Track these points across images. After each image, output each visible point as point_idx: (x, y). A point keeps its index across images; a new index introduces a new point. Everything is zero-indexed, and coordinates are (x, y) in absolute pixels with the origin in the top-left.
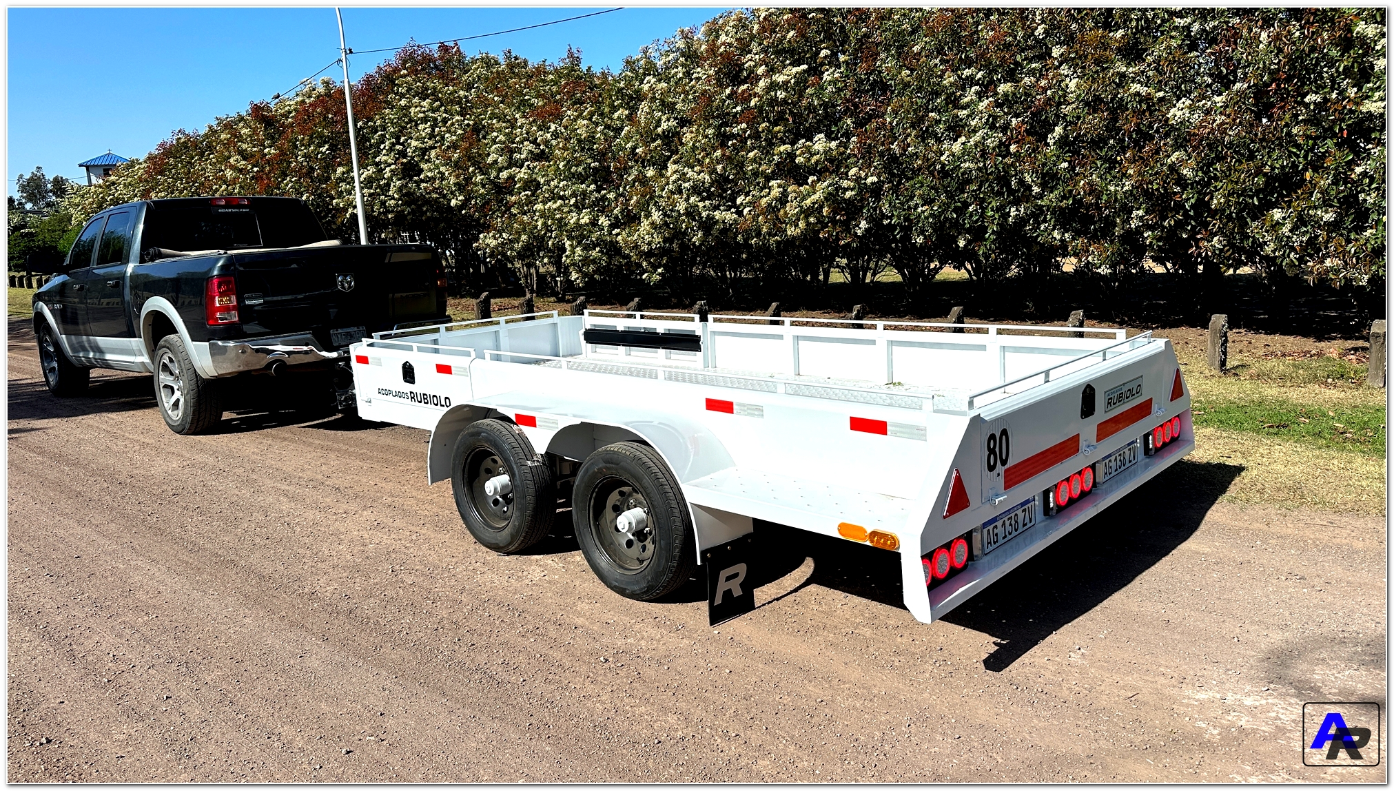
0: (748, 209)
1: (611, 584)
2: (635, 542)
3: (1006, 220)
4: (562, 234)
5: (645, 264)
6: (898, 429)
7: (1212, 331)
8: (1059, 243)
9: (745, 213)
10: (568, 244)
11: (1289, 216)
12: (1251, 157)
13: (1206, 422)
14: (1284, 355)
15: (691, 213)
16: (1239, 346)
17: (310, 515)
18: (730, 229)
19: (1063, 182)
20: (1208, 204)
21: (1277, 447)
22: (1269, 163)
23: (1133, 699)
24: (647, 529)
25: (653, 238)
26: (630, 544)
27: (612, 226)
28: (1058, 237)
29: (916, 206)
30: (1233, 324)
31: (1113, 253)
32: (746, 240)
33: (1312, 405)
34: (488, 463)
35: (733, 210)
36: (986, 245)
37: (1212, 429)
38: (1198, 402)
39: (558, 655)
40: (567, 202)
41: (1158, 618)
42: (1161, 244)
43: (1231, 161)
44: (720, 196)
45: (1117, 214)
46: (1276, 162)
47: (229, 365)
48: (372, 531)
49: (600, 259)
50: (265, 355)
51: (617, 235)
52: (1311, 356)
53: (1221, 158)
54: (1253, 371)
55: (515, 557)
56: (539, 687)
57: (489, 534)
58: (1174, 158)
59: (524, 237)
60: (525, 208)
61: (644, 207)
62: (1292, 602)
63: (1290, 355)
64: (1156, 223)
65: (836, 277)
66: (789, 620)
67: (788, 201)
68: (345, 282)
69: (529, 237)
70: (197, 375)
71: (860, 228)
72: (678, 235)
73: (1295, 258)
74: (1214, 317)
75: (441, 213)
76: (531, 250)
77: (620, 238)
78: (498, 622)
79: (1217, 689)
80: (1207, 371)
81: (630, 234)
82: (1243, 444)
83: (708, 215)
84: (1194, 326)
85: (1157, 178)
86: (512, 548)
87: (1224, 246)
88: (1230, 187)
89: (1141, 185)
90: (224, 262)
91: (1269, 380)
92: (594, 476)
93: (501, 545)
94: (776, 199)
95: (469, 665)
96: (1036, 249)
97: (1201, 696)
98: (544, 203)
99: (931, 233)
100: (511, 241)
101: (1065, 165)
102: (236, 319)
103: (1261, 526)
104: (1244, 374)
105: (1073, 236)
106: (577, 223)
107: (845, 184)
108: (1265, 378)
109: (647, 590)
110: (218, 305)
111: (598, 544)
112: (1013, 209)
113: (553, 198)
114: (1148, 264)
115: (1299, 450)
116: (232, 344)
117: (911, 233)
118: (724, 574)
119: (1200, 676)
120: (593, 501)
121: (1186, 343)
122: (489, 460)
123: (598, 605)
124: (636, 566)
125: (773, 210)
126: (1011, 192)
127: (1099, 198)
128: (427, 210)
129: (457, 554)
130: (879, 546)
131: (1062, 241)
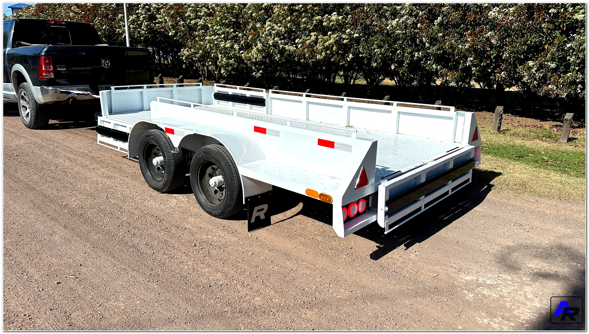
0: (300, 45)
1: (206, 210)
2: (218, 191)
3: (413, 58)
4: (217, 51)
5: (253, 68)
6: (339, 146)
7: (496, 113)
8: (435, 70)
9: (299, 47)
10: (220, 56)
11: (536, 64)
12: (523, 36)
13: (488, 153)
14: (526, 126)
15: (275, 45)
16: (507, 121)
17: (77, 168)
18: (292, 54)
19: (439, 42)
20: (501, 56)
21: (517, 166)
22: (530, 40)
23: (436, 278)
24: (224, 186)
25: (258, 56)
26: (216, 192)
27: (240, 49)
28: (435, 68)
29: (375, 49)
30: (505, 111)
31: (458, 77)
32: (299, 60)
33: (535, 148)
34: (155, 150)
35: (294, 46)
36: (403, 69)
37: (490, 156)
38: (486, 144)
39: (173, 241)
40: (220, 36)
41: (453, 240)
42: (478, 73)
43: (514, 37)
44: (289, 39)
45: (461, 59)
46: (533, 39)
47: (49, 98)
48: (103, 178)
49: (234, 64)
50: (66, 94)
51: (242, 53)
52: (537, 128)
53: (509, 36)
54: (512, 132)
55: (165, 194)
56: (160, 256)
57: (154, 183)
58: (488, 34)
59: (201, 52)
60: (202, 38)
61: (254, 40)
62: (515, 236)
63: (529, 126)
64: (478, 63)
65: (339, 80)
66: (285, 231)
67: (318, 43)
68: (106, 63)
69: (203, 52)
70: (36, 102)
71: (349, 58)
72: (269, 55)
73: (536, 83)
74: (498, 107)
75: (165, 39)
76: (204, 58)
77: (243, 55)
78: (149, 224)
79: (475, 275)
80: (492, 131)
81: (248, 53)
82: (502, 164)
83: (283, 47)
84: (489, 111)
85: (481, 43)
86: (164, 190)
87: (506, 76)
88: (512, 49)
89: (473, 46)
90: (47, 49)
91: (518, 137)
92: (200, 159)
93: (159, 189)
94: (313, 41)
95: (130, 244)
96: (425, 72)
97: (468, 278)
98: (210, 36)
99: (380, 62)
100: (195, 53)
101: (441, 34)
102: (53, 77)
103: (506, 201)
104: (508, 133)
105: (441, 67)
106: (224, 46)
107: (344, 36)
108: (516, 135)
109: (221, 214)
110: (44, 69)
111: (201, 191)
112: (416, 53)
113: (214, 34)
114: (473, 83)
115: (527, 167)
116: (50, 88)
117: (371, 61)
118: (256, 209)
119: (468, 269)
120: (199, 171)
121: (485, 118)
122: (155, 148)
123: (199, 219)
124: (218, 203)
125: (312, 46)
126: (417, 45)
127: (454, 50)
128: (159, 37)
129: (139, 191)
130: (323, 201)
131: (436, 69)
